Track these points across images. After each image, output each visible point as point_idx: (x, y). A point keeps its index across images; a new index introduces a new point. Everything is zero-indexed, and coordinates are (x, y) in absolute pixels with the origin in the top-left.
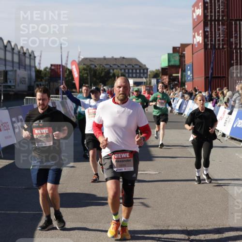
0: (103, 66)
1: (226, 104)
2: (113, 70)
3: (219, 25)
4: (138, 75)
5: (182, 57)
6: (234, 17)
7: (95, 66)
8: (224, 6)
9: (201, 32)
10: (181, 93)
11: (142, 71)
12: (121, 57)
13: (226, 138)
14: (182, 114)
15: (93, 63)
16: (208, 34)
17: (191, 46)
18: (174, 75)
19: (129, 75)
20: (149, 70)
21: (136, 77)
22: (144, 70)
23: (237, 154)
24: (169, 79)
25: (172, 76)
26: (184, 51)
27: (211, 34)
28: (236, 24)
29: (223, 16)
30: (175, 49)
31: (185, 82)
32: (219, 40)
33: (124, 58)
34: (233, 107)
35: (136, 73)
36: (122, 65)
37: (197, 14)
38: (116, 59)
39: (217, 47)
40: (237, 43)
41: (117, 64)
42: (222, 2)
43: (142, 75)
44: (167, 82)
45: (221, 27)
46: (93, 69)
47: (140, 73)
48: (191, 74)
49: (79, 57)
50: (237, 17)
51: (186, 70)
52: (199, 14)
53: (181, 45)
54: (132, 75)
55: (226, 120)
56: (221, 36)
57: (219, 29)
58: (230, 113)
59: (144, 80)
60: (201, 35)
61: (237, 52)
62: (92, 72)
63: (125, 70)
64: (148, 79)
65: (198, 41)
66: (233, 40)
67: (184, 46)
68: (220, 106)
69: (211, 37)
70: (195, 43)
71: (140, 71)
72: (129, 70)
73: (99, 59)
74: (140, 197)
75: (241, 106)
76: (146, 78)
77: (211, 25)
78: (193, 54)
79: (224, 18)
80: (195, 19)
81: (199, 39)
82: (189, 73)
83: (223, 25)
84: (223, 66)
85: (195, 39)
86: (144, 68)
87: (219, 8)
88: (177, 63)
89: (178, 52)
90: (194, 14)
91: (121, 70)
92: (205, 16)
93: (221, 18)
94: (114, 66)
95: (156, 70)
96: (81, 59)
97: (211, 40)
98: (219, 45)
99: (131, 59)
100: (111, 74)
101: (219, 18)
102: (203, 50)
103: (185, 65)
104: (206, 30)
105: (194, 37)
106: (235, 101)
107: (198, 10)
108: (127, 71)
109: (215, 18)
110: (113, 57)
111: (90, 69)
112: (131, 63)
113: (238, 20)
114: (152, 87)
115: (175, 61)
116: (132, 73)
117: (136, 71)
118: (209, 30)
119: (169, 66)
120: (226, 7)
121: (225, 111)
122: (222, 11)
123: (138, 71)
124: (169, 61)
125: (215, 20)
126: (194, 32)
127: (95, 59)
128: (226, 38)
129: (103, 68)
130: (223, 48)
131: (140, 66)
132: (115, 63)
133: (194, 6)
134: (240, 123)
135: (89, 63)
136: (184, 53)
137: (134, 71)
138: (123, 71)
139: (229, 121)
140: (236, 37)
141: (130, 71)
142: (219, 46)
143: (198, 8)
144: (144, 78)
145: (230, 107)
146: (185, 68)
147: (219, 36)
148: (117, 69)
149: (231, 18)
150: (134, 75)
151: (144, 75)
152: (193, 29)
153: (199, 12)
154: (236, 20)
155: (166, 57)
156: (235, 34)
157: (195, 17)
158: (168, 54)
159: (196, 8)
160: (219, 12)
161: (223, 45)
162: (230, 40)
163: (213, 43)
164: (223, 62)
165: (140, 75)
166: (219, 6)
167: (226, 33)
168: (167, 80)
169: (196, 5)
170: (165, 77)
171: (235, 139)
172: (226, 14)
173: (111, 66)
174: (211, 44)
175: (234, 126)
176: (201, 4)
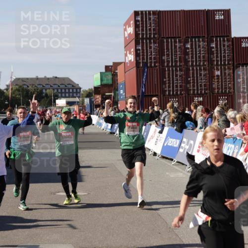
0: (36, 86)
1: (157, 123)
2: (46, 90)
3: (150, 43)
4: (71, 94)
5: (115, 75)
6: (166, 35)
7: (28, 86)
8: (156, 24)
9: (132, 50)
10: (113, 112)
11: (75, 91)
12: (53, 77)
13: (157, 157)
14: (114, 133)
15: (25, 83)
16: (140, 53)
17: (123, 64)
18: (106, 94)
19: (61, 95)
20: (82, 90)
21: (69, 97)
22: (77, 89)
23: (167, 173)
24: (102, 98)
25: (105, 95)
26: (117, 70)
27: (143, 52)
28: (167, 42)
29: (154, 34)
30: (107, 68)
31: (118, 101)
32: (151, 58)
33: (56, 77)
34: (163, 126)
35: (69, 92)
36: (55, 84)
37: (129, 32)
38: (48, 79)
39: (149, 65)
40: (169, 61)
41: (50, 83)
42: (153, 20)
43: (75, 95)
44: (100, 102)
45: (152, 45)
46: (26, 89)
47: (73, 92)
48: (123, 93)
49: (11, 78)
50: (168, 35)
51: (119, 90)
52: (131, 32)
53: (114, 63)
54: (65, 95)
55: (157, 139)
56: (153, 54)
57: (151, 48)
58: (161, 132)
59: (77, 99)
60: (132, 53)
61: (169, 70)
62: (25, 92)
63: (57, 90)
64: (81, 99)
65: (130, 59)
66: (165, 58)
67: (116, 65)
68: (151, 125)
69: (143, 55)
70: (127, 61)
71: (73, 90)
72: (61, 90)
73: (32, 79)
74: (67, 219)
75: (170, 124)
76: (79, 97)
77: (143, 43)
78: (125, 73)
79: (156, 36)
80: (126, 37)
81: (131, 57)
82: (122, 92)
83: (155, 43)
84: (155, 84)
85: (127, 58)
86: (77, 87)
87: (150, 26)
88: (110, 82)
89: (111, 70)
90: (126, 33)
91: (54, 89)
92: (137, 34)
93: (152, 36)
94: (46, 86)
95: (89, 89)
96: (13, 80)
97: (143, 59)
98: (151, 63)
99: (64, 79)
100: (44, 95)
101: (150, 36)
102: (135, 68)
103: (117, 83)
104: (137, 48)
105: (126, 55)
106: (164, 120)
107: (130, 28)
108: (59, 91)
109: (146, 36)
110: (45, 77)
111: (23, 89)
112: (63, 83)
113: (170, 38)
114: (85, 106)
115: (107, 80)
116: (65, 93)
117: (69, 90)
118: (140, 48)
119: (101, 85)
120: (157, 25)
121: (156, 130)
122: (153, 29)
123: (71, 91)
124: (102, 80)
125: (146, 38)
126: (126, 50)
127: (27, 79)
128: (158, 56)
129: (36, 88)
130: (155, 66)
131: (73, 86)
132: (48, 83)
133: (125, 25)
134: (170, 142)
135: (21, 83)
136: (117, 71)
137: (67, 91)
138: (56, 91)
139: (160, 140)
140: (168, 55)
141: (63, 91)
142: (151, 65)
143: (130, 26)
144: (77, 98)
145: (161, 126)
146: (117, 87)
147: (151, 55)
148: (49, 89)
149: (162, 36)
150: (67, 95)
151: (77, 95)
152: (125, 47)
153: (131, 30)
154: (168, 38)
155: (98, 76)
156: (167, 52)
157: (126, 35)
158: (101, 73)
159: (127, 26)
160: (150, 30)
161: (155, 63)
162: (162, 58)
163: (145, 61)
164: (156, 80)
165: (73, 94)
166: (150, 24)
167: (157, 51)
168: (100, 99)
169: (127, 24)
170: (98, 96)
171: (167, 158)
172: (157, 32)
173: (43, 86)
174: (142, 62)
175: (165, 145)
176: (132, 22)
